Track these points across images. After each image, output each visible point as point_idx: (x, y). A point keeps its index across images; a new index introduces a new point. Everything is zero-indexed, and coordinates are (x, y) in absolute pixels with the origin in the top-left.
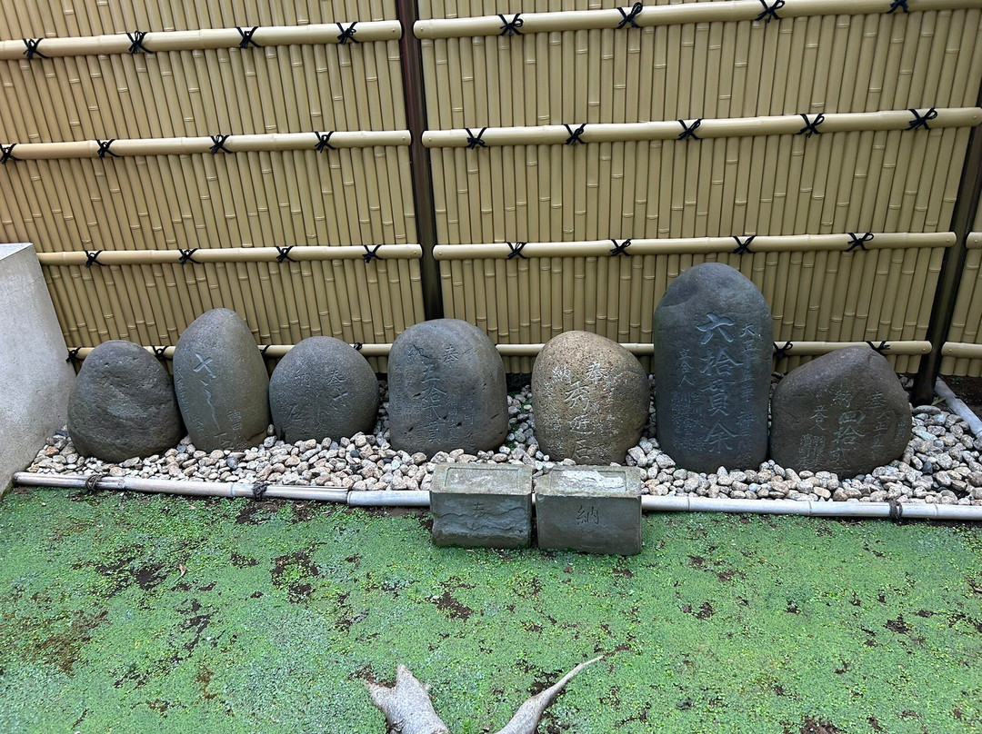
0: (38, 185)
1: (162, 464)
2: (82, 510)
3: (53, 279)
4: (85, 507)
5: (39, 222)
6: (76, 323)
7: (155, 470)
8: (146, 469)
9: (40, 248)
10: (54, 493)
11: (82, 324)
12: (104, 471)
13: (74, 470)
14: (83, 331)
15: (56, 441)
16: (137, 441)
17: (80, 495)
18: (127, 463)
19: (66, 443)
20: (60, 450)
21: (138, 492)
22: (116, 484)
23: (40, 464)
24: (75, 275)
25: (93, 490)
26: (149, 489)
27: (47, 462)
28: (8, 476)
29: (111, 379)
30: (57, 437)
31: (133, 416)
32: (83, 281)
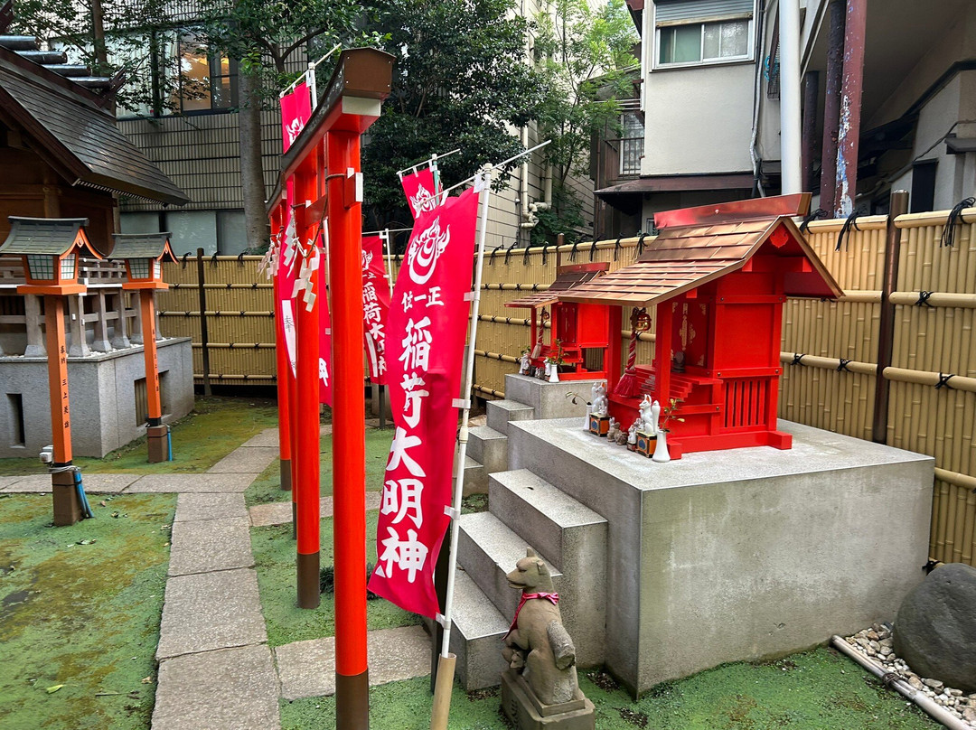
0: (959, 413)
1: (961, 702)
2: (870, 696)
3: (940, 494)
4: (873, 694)
5: (949, 443)
6: (945, 539)
7: (952, 703)
8: (942, 697)
9: (940, 465)
10: (856, 668)
11: (949, 541)
12: (906, 675)
13: (882, 661)
14: (949, 548)
15: (881, 630)
16: (946, 665)
17: (875, 682)
18: (929, 681)
19: (888, 636)
20: (880, 639)
21: (925, 711)
22: (909, 692)
23: (857, 640)
24: (961, 496)
25: (886, 685)
26: (935, 715)
27: (864, 641)
28: (828, 634)
29: (948, 597)
30: (884, 627)
31: (953, 641)
32: (966, 504)
